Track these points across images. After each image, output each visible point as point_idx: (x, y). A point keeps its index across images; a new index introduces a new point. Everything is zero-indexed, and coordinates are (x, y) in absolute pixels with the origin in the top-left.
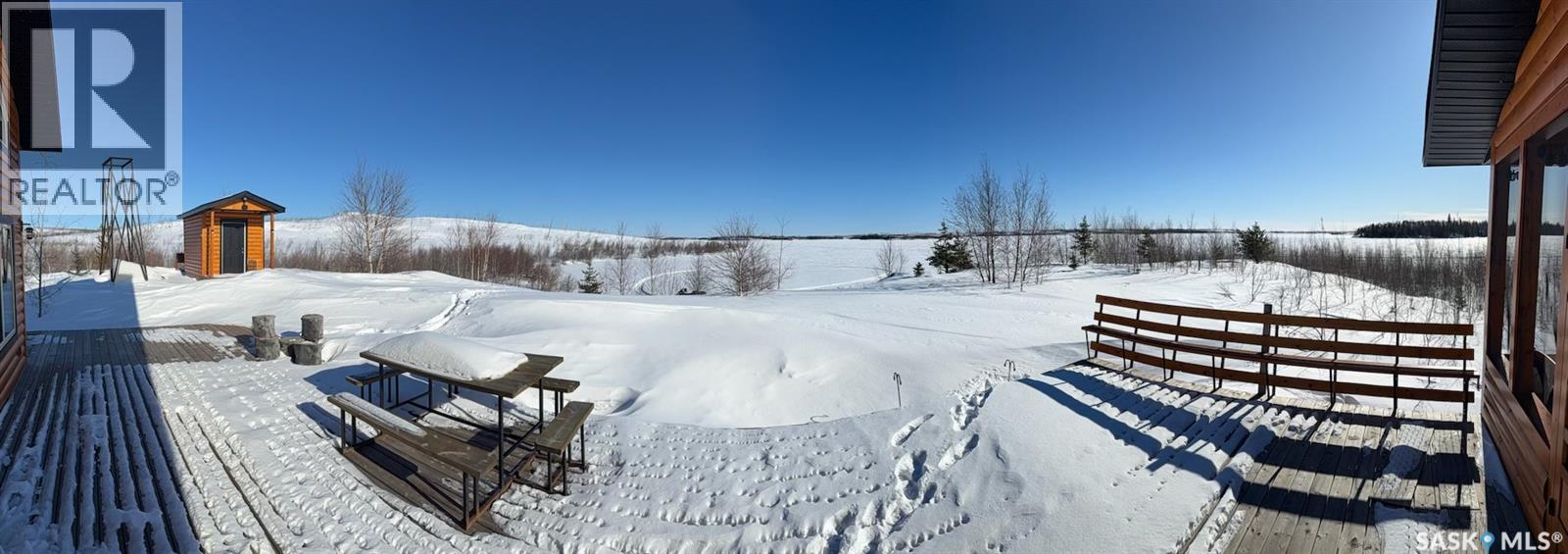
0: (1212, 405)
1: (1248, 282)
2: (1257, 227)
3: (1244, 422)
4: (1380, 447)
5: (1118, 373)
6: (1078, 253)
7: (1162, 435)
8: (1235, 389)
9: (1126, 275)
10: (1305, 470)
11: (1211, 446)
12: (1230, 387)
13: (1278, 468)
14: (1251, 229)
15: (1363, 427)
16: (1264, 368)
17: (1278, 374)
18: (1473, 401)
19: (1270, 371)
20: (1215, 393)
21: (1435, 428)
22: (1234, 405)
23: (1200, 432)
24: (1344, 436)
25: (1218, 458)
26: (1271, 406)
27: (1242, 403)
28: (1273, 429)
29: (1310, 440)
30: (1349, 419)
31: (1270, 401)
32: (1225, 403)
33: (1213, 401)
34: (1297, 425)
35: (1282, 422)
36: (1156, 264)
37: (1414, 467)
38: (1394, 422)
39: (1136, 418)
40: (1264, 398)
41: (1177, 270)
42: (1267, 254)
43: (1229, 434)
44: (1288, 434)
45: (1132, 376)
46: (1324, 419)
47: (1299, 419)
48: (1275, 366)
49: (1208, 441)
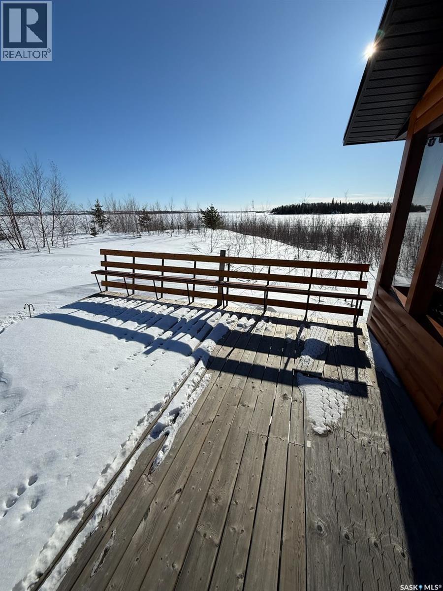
0: (188, 312)
1: (208, 241)
2: (212, 208)
3: (209, 322)
4: (297, 339)
5: (123, 298)
6: (97, 226)
7: (155, 332)
8: (203, 303)
9: (131, 239)
10: (249, 350)
11: (189, 336)
12: (199, 302)
13: (232, 348)
14: (209, 209)
15: (285, 326)
16: (221, 290)
17: (229, 293)
18: (362, 315)
19: (225, 292)
20: (190, 305)
21: (334, 330)
22: (202, 312)
23: (181, 328)
24: (273, 330)
25: (193, 343)
26: (226, 312)
27: (208, 311)
28: (227, 325)
29: (252, 332)
30: (276, 321)
31: (225, 309)
32: (196, 311)
33: (189, 310)
34: (242, 323)
35: (233, 321)
36: (152, 232)
37: (322, 353)
38: (305, 324)
39: (136, 324)
40: (221, 307)
41: (165, 234)
42: (219, 225)
43: (200, 329)
44: (237, 328)
45: (134, 299)
46: (260, 320)
47: (244, 320)
48: (228, 289)
49: (186, 333)
